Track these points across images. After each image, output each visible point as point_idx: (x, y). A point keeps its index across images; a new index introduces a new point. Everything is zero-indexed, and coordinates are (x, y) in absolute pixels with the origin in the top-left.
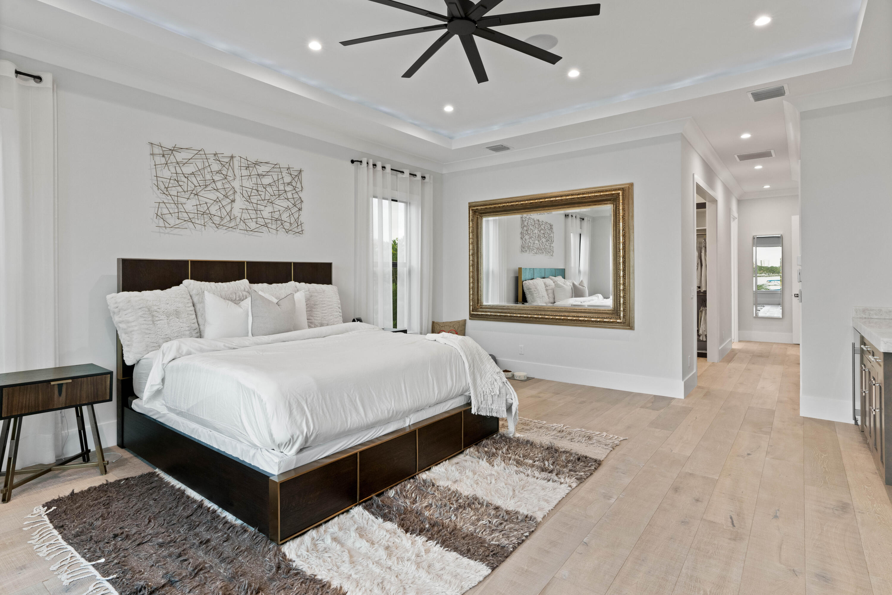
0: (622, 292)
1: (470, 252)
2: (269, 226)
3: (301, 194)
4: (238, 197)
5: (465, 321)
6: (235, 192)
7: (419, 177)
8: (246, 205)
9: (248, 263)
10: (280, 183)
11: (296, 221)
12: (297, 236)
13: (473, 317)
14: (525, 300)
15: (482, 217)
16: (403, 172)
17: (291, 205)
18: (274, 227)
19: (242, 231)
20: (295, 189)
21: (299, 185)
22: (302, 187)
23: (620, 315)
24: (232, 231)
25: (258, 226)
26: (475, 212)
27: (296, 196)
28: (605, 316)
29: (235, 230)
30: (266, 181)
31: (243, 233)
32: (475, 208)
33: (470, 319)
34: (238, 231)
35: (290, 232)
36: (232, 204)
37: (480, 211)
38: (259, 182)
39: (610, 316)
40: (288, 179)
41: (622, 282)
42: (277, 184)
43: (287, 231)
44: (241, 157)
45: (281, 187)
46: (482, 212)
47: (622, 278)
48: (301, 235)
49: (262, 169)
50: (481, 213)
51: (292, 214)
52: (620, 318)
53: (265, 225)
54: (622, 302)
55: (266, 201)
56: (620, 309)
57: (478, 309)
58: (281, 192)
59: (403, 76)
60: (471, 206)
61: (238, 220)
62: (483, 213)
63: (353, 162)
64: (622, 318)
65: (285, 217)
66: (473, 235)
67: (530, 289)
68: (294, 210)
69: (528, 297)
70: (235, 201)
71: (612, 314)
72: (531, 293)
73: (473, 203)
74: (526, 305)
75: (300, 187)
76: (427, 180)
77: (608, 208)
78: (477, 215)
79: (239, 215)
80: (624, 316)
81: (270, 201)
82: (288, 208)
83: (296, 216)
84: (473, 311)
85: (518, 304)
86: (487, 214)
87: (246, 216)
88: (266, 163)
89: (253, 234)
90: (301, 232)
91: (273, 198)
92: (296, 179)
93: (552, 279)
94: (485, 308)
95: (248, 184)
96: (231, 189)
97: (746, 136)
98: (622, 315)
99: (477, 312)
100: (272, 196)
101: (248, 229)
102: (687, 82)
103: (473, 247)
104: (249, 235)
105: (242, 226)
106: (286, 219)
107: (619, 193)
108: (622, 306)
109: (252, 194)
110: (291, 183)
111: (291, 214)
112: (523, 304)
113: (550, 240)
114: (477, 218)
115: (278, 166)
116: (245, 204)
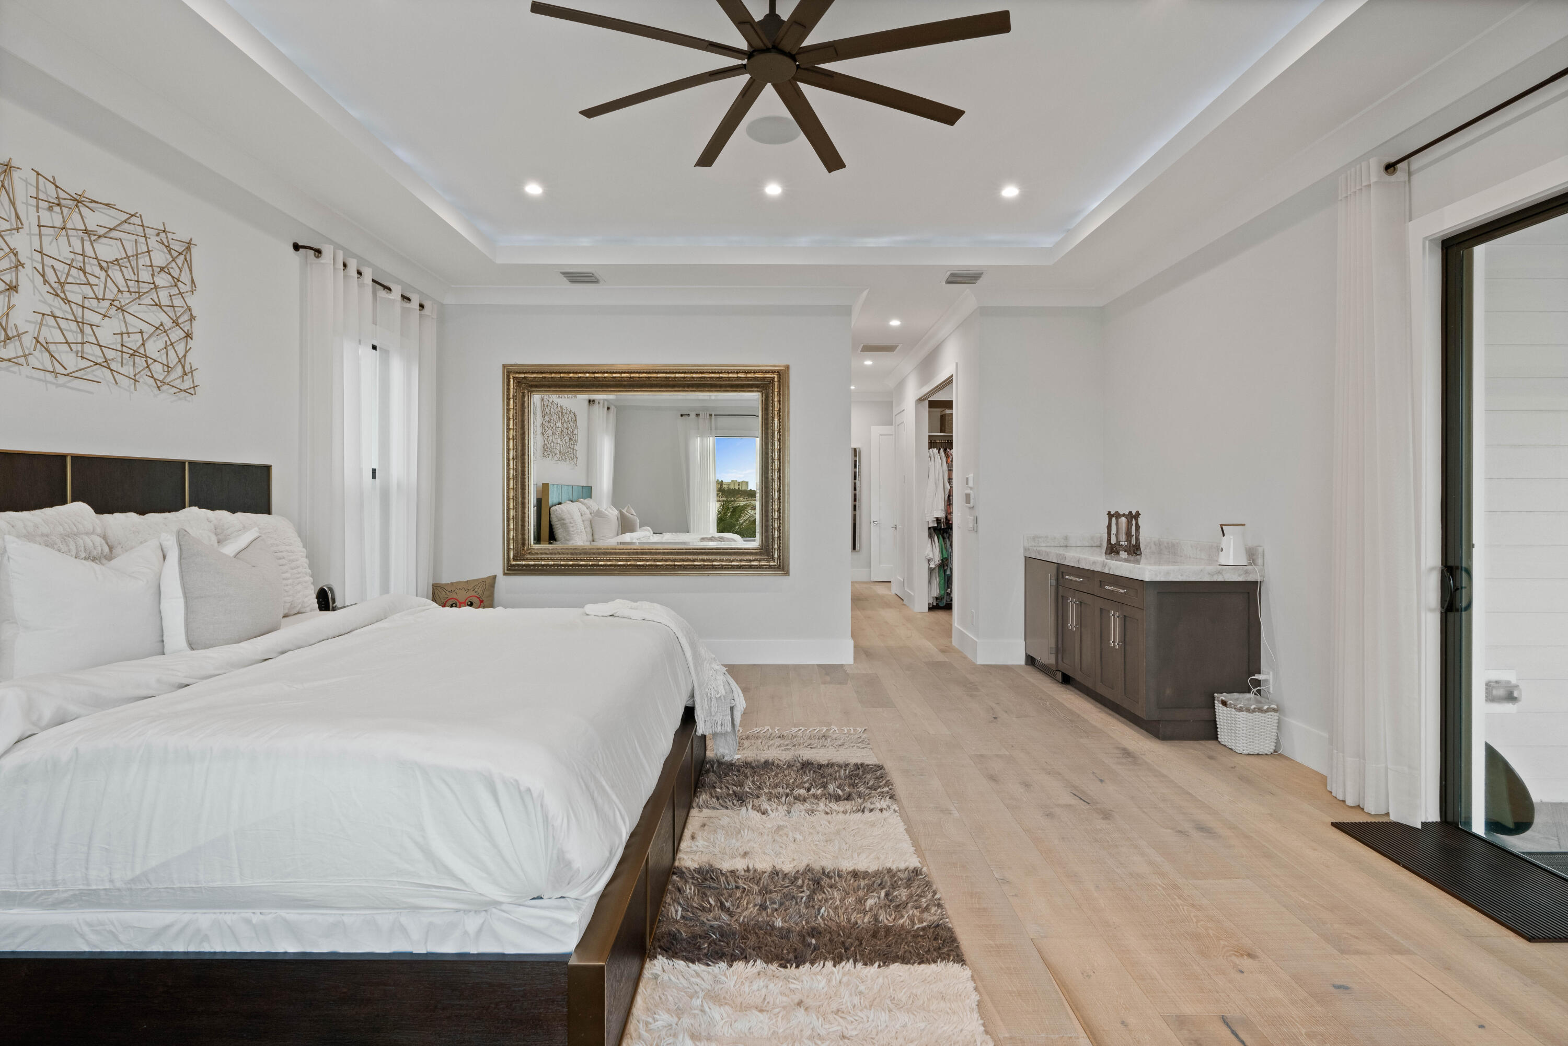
0: (776, 522)
1: (508, 453)
2: (113, 366)
3: (191, 301)
4: (27, 279)
5: (495, 577)
6: (19, 265)
7: (415, 304)
8: (50, 306)
9: (76, 458)
10: (141, 262)
11: (181, 361)
12: (180, 399)
13: (512, 569)
14: (552, 538)
15: (532, 392)
16: (390, 289)
17: (168, 323)
18: (128, 370)
19: (37, 374)
20: (176, 285)
21: (185, 277)
22: (193, 281)
23: (773, 555)
24: (7, 369)
25: (86, 363)
26: (519, 382)
27: (178, 301)
28: (751, 557)
29: (16, 368)
30: (107, 250)
31: (40, 380)
32: (522, 376)
33: (505, 574)
34: (26, 370)
35: (166, 387)
36: (9, 297)
37: (532, 381)
38: (89, 251)
39: (759, 557)
40: (160, 258)
41: (776, 507)
42: (134, 263)
43: (159, 384)
44: (38, 174)
45: (145, 276)
46: (535, 383)
47: (776, 501)
48: (190, 397)
49: (95, 219)
50: (531, 386)
51: (172, 344)
52: (773, 560)
53: (105, 364)
54: (776, 536)
55: (107, 303)
56: (773, 545)
57: (524, 555)
58: (145, 288)
59: (582, 113)
60: (509, 371)
61: (28, 340)
62: (536, 386)
63: (296, 247)
64: (776, 559)
65: (154, 347)
66: (516, 424)
67: (563, 520)
68: (176, 334)
69: (559, 532)
70: (20, 289)
71: (760, 554)
72: (564, 525)
73: (512, 365)
74: (555, 545)
75: (188, 282)
76: (427, 311)
77: (753, 398)
78: (523, 389)
79: (32, 329)
80: (779, 556)
81: (116, 303)
82: (160, 329)
83: (180, 348)
84: (514, 560)
85: (540, 544)
86: (543, 389)
87: (51, 334)
88: (106, 205)
89: (69, 385)
90: (192, 391)
91: (125, 298)
92: (180, 260)
93: (583, 503)
94: (537, 553)
95: (60, 249)
96: (7, 255)
97: (895, 323)
98: (776, 555)
99: (524, 560)
100: (122, 292)
101: (59, 369)
102: (883, 241)
103: (516, 445)
104: (58, 386)
105: (40, 358)
106: (155, 355)
107: (774, 378)
108: (776, 542)
109: (70, 280)
110: (167, 267)
111: (169, 343)
112: (550, 543)
113: (573, 439)
114: (523, 393)
115: (137, 221)
116: (45, 302)
